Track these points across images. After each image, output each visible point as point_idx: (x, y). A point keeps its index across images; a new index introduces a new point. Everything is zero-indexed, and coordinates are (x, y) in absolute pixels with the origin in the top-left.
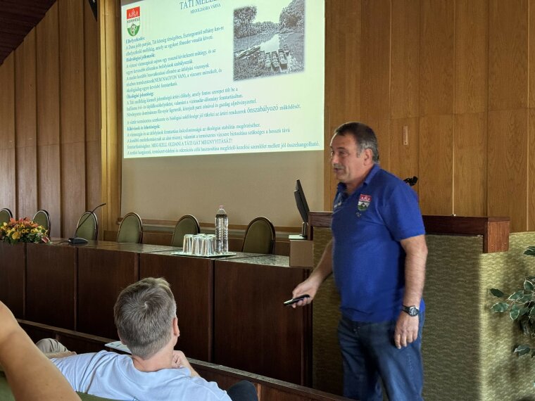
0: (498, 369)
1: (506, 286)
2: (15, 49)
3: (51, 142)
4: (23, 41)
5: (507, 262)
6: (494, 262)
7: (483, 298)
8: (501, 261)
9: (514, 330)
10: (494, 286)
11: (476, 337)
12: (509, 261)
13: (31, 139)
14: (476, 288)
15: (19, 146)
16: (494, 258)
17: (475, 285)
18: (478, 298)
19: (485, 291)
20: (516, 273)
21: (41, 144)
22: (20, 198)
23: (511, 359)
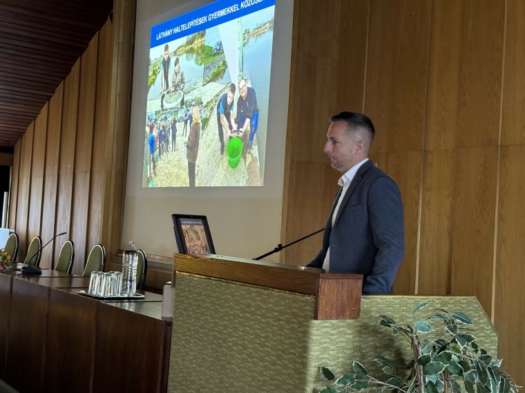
2: (64, 78)
3: (84, 170)
4: (70, 70)
5: (360, 332)
6: (333, 332)
8: (349, 332)
12: (364, 331)
13: (70, 167)
14: (305, 365)
15: (61, 173)
17: (304, 360)
18: (305, 378)
19: (316, 369)
20: (377, 348)
21: (77, 171)
22: (58, 224)
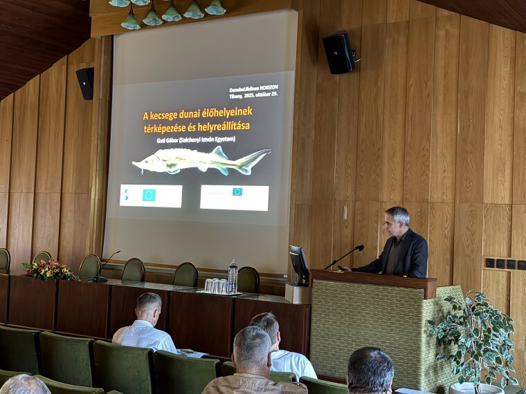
0: (429, 367)
1: (434, 318)
3: (25, 190)
5: (434, 305)
6: (429, 305)
7: (423, 325)
8: (432, 304)
9: (436, 344)
10: (429, 319)
11: (419, 348)
16: (429, 302)
18: (420, 325)
19: (425, 321)
20: (438, 311)
21: (13, 191)
23: (435, 361)
